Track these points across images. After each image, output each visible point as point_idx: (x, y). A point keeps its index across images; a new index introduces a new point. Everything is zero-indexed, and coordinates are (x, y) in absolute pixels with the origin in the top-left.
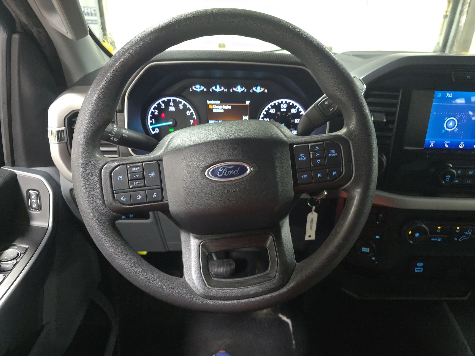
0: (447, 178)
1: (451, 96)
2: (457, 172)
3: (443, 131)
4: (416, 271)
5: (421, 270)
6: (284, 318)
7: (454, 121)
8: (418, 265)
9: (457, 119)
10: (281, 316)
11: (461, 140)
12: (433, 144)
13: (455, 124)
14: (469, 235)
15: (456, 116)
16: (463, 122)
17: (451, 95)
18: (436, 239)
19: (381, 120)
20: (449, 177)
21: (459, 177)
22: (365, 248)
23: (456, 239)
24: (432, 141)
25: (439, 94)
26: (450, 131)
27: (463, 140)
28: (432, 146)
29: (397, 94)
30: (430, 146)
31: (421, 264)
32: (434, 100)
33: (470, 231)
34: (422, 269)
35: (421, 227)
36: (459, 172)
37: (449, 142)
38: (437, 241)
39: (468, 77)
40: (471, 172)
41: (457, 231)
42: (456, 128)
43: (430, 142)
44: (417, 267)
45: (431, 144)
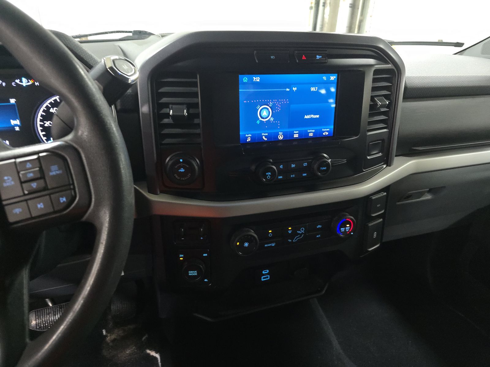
0: (268, 175)
1: (258, 81)
2: (278, 167)
3: (258, 122)
4: (262, 280)
5: (267, 277)
6: (153, 353)
7: (268, 109)
8: (263, 273)
9: (270, 107)
10: (148, 351)
11: (278, 131)
12: (250, 138)
13: (269, 112)
14: (302, 233)
15: (269, 104)
16: (278, 109)
17: (258, 79)
18: (270, 245)
19: (182, 114)
20: (270, 174)
21: (281, 172)
22: (191, 272)
23: (290, 241)
24: (248, 134)
25: (245, 79)
26: (266, 121)
27: (282, 131)
28: (250, 140)
29: (194, 80)
30: (248, 141)
31: (267, 271)
32: (240, 86)
33: (302, 230)
34: (269, 276)
35: (248, 235)
36: (281, 167)
37: (267, 134)
38: (271, 246)
39: (272, 57)
40: (293, 166)
41: (290, 232)
42: (271, 117)
43: (247, 136)
44: (264, 275)
45: (248, 138)
